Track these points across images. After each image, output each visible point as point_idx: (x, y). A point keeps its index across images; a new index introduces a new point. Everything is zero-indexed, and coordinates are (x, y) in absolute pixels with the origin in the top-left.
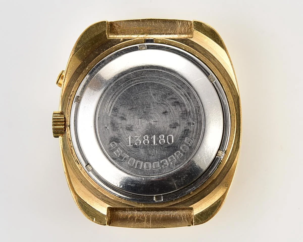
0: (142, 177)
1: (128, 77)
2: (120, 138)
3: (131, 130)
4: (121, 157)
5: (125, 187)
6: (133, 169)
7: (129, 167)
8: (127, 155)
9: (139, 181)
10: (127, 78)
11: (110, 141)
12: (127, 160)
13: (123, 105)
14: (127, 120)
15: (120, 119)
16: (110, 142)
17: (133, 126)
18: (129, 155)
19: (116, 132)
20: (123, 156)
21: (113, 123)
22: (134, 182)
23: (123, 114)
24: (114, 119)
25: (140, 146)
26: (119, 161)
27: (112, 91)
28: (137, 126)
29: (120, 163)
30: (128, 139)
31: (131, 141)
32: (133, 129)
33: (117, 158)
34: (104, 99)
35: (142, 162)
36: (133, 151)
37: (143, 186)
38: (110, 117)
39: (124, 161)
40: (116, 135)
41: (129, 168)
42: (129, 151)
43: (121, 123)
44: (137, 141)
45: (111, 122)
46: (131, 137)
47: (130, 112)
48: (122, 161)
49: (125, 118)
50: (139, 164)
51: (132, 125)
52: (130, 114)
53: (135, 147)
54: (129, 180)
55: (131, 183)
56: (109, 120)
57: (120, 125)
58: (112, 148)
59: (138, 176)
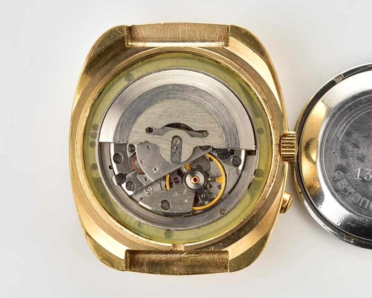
0: (365, 218)
1: (370, 98)
2: (349, 168)
3: (363, 161)
4: (345, 190)
5: (344, 225)
6: (358, 206)
7: (353, 204)
8: (353, 189)
9: (361, 222)
10: (369, 100)
11: (336, 169)
12: (351, 195)
13: (358, 130)
14: (360, 148)
15: (352, 146)
16: (336, 171)
17: (366, 156)
18: (354, 190)
19: (345, 160)
20: (348, 189)
21: (342, 149)
22: (355, 222)
23: (356, 140)
24: (345, 145)
25: (370, 181)
26: (342, 194)
27: (348, 112)
28: (370, 157)
29: (343, 197)
30: (357, 171)
31: (360, 173)
32: (365, 160)
33: (341, 190)
34: (337, 119)
35: (369, 201)
36: (361, 186)
37: (365, 227)
38: (341, 142)
39: (348, 195)
40: (344, 164)
41: (352, 204)
42: (356, 184)
43: (352, 151)
44: (367, 175)
45: (341, 147)
46: (362, 169)
47: (366, 140)
48: (346, 195)
49: (358, 145)
50: (364, 202)
51: (364, 155)
52: (364, 142)
53: (363, 181)
54: (351, 218)
55: (351, 223)
56: (339, 145)
57: (351, 152)
58: (337, 178)
59: (361, 216)
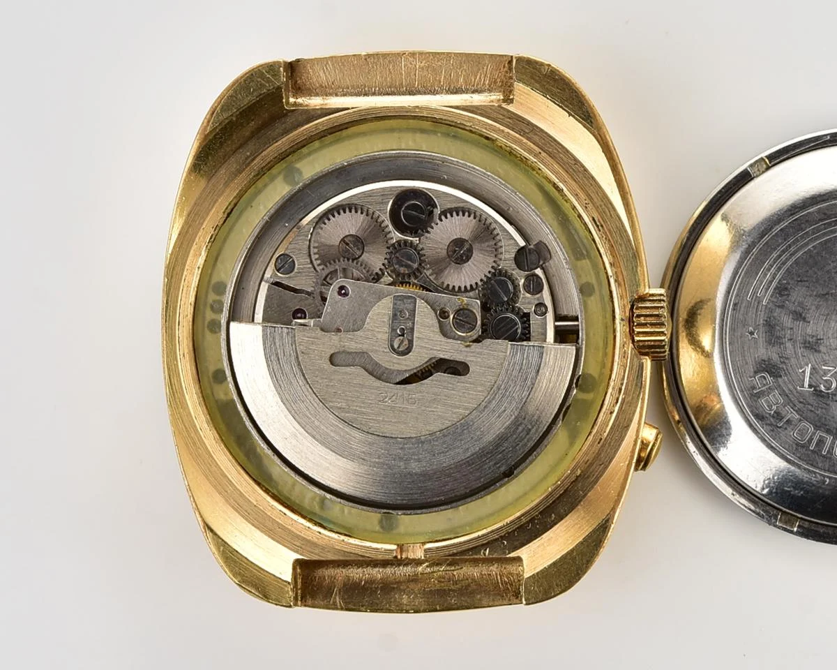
0: (824, 476)
1: (827, 209)
2: (784, 367)
3: (816, 351)
4: (778, 416)
5: (776, 493)
6: (806, 450)
7: (796, 444)
8: (794, 412)
9: (814, 485)
10: (825, 214)
11: (756, 369)
12: (792, 427)
13: (804, 281)
14: (809, 322)
15: (791, 317)
16: (756, 373)
17: (823, 339)
18: (799, 414)
19: (776, 349)
20: (783, 413)
21: (770, 325)
22: (802, 486)
23: (801, 304)
24: (776, 314)
25: (832, 395)
26: (771, 425)
27: (780, 241)
28: (831, 341)
29: (773, 431)
30: (804, 372)
31: (810, 378)
32: (822, 348)
33: (768, 416)
34: (756, 258)
35: (832, 438)
36: (812, 405)
37: (823, 497)
38: (766, 308)
39: (785, 426)
40: (775, 357)
41: (794, 446)
42: (801, 402)
43: (791, 329)
44: (826, 381)
45: (766, 321)
46: (813, 369)
47: (821, 303)
48: (780, 427)
49: (803, 315)
50: (821, 442)
51: (819, 337)
52: (817, 308)
53: (818, 393)
54: (791, 478)
55: (793, 487)
56: (762, 316)
57: (789, 331)
58: (759, 388)
59: (815, 473)
